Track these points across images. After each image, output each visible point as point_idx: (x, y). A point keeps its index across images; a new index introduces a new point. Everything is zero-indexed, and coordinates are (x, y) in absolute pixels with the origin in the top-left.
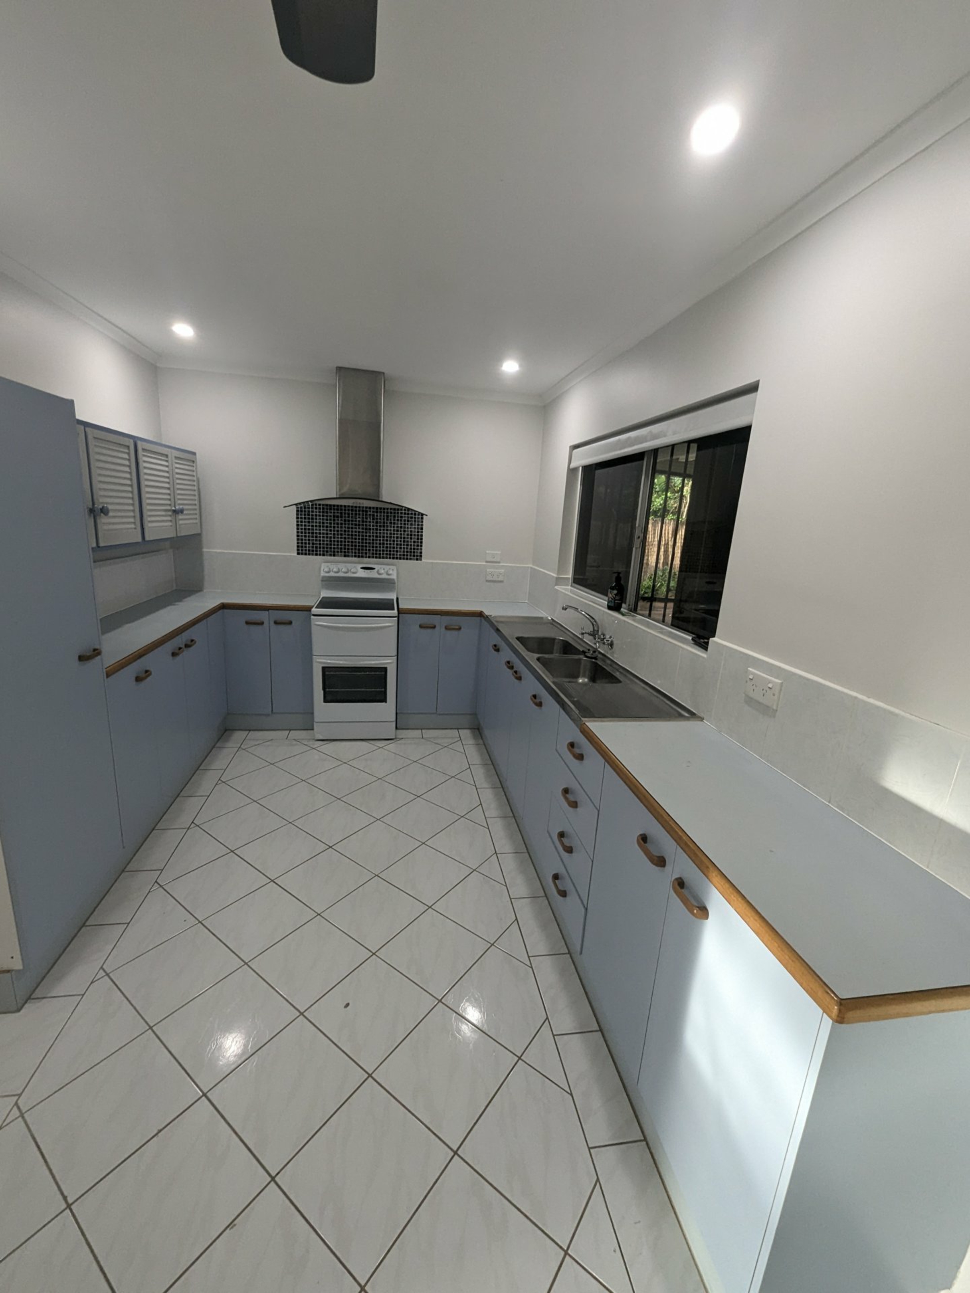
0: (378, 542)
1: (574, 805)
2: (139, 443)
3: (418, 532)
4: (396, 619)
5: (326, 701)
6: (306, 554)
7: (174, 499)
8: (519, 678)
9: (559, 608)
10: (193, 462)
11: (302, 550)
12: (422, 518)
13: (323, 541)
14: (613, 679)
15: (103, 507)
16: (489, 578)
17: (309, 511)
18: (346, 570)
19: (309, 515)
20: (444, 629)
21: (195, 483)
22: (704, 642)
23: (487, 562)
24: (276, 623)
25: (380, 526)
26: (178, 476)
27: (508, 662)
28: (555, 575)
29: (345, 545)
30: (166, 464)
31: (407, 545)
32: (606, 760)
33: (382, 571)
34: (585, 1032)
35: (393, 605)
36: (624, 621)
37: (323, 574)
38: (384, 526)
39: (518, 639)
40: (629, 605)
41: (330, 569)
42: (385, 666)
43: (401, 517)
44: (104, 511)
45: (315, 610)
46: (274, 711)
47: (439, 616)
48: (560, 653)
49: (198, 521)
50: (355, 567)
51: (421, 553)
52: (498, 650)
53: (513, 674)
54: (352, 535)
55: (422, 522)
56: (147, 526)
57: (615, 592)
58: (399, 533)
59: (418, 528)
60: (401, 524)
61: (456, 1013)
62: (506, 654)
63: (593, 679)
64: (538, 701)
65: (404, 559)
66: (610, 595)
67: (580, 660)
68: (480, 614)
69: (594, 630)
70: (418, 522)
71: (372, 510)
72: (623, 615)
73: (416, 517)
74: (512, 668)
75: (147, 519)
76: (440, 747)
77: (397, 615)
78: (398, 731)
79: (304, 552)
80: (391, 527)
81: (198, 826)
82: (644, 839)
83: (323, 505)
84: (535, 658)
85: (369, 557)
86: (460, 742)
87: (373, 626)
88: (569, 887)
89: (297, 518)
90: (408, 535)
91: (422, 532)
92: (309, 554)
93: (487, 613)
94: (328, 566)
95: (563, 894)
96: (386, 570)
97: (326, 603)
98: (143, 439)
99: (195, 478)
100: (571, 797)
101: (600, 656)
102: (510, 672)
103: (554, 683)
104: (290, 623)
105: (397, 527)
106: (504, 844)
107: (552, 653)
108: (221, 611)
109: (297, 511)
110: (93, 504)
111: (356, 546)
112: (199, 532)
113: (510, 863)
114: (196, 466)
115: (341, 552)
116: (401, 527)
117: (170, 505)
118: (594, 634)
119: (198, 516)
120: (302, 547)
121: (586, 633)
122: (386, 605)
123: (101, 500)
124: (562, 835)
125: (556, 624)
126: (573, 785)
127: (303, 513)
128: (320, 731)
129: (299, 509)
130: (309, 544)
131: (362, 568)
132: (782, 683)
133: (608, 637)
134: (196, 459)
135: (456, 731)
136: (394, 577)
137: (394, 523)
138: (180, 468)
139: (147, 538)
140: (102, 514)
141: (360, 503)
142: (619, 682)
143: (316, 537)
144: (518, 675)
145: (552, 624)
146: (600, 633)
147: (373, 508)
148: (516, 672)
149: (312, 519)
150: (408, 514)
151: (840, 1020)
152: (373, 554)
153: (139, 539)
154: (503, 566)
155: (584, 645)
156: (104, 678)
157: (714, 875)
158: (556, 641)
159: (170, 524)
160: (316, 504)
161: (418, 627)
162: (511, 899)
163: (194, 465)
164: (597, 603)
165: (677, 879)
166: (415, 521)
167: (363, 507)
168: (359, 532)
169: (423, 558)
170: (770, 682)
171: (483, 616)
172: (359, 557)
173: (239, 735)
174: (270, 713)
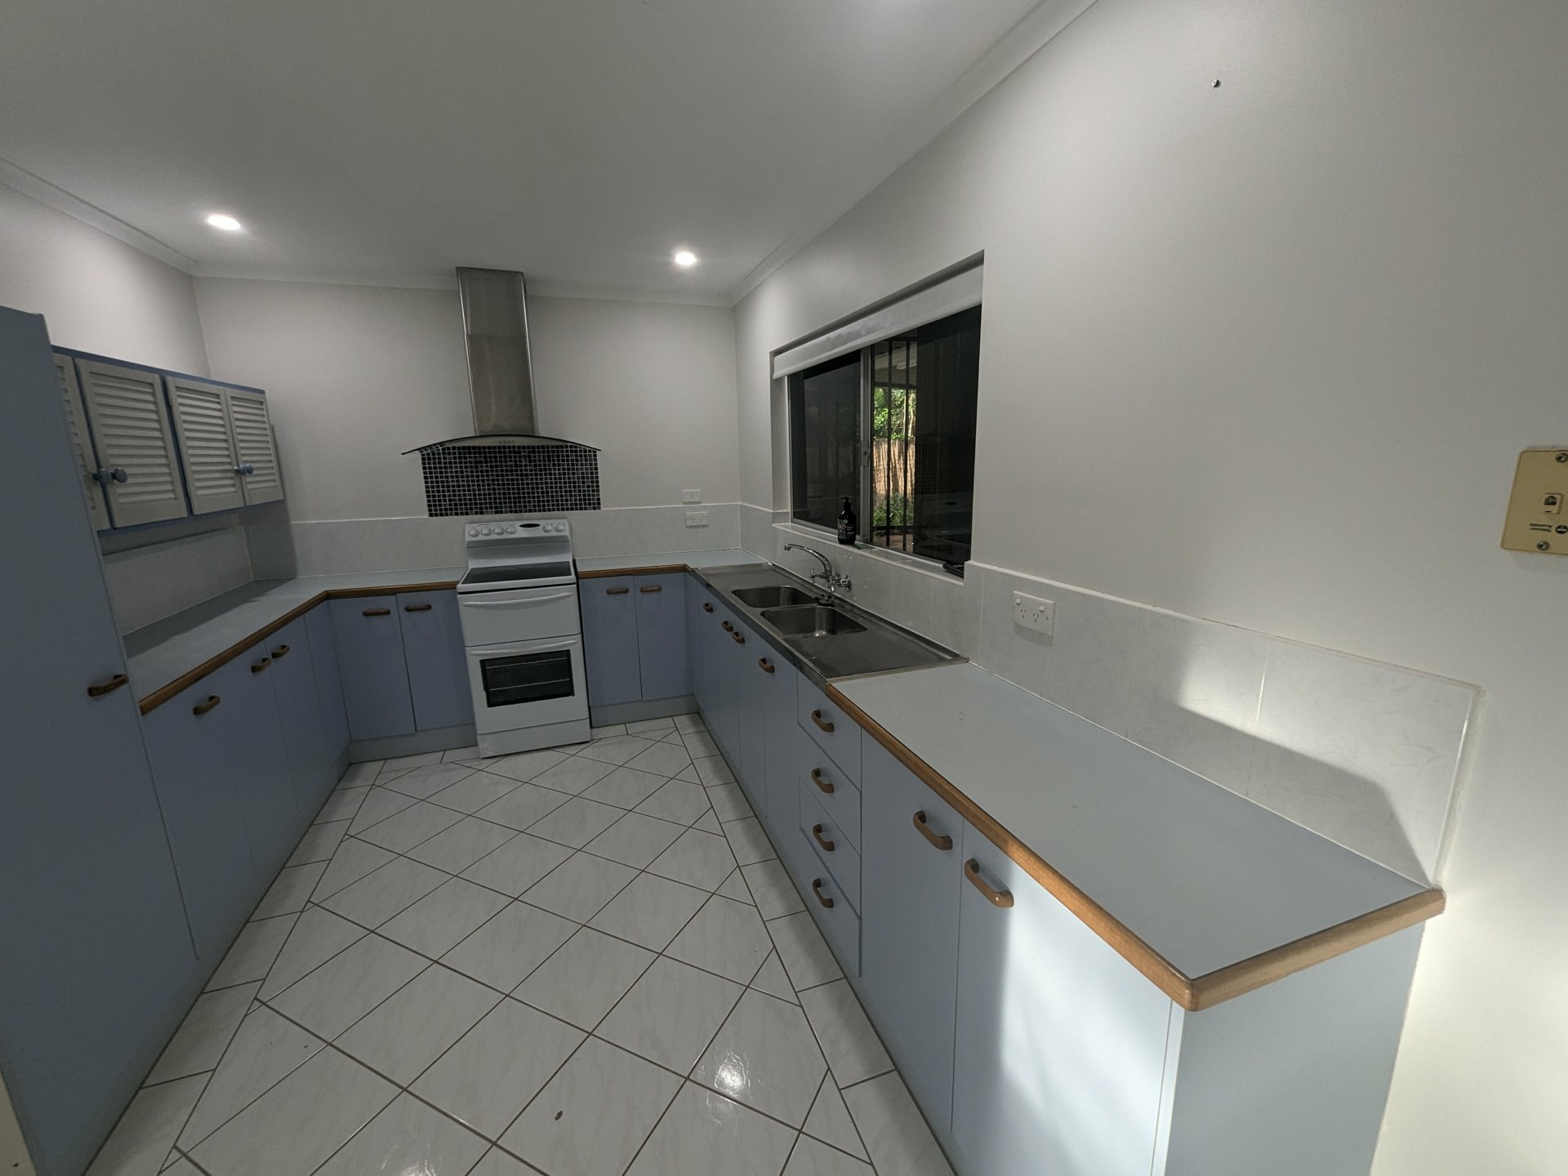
0: (540, 490)
1: (829, 789)
2: (169, 379)
3: (592, 473)
4: (575, 585)
5: (490, 704)
6: (441, 515)
7: (236, 456)
8: (742, 641)
9: (781, 549)
10: (262, 403)
11: (436, 510)
12: (595, 456)
13: (465, 495)
14: (855, 627)
15: (116, 471)
16: (690, 523)
17: (439, 458)
18: (501, 531)
19: (440, 463)
20: (639, 592)
21: (268, 432)
22: (959, 568)
23: (684, 503)
24: (408, 610)
25: (540, 470)
26: (238, 423)
27: (726, 623)
28: (771, 511)
29: (495, 498)
30: (218, 407)
31: (580, 491)
32: (862, 727)
33: (550, 528)
34: (878, 1076)
35: (570, 569)
36: (862, 555)
37: (468, 538)
38: (545, 470)
39: (734, 592)
40: (864, 536)
41: (477, 531)
42: (566, 649)
43: (568, 456)
44: (118, 477)
45: (461, 587)
46: (418, 729)
47: (632, 576)
48: (788, 604)
49: (277, 483)
50: (512, 525)
51: (599, 499)
52: (711, 610)
53: (733, 637)
54: (503, 485)
55: (596, 460)
56: (196, 494)
57: (846, 521)
58: (567, 476)
59: (591, 469)
60: (568, 465)
61: (710, 1089)
62: (723, 613)
63: (832, 631)
64: (768, 665)
65: (577, 509)
66: (840, 526)
67: (813, 609)
68: (684, 569)
69: (826, 571)
70: (591, 460)
71: (527, 450)
72: (859, 548)
73: (587, 455)
74: (730, 629)
75: (193, 485)
76: (653, 742)
77: (575, 581)
78: (595, 731)
79: (439, 512)
80: (555, 469)
81: (317, 905)
82: (921, 817)
83: (459, 448)
84: (759, 614)
85: (530, 511)
86: (677, 732)
87: (546, 598)
88: (835, 894)
89: (424, 468)
90: (578, 478)
91: (597, 473)
92: (447, 515)
93: (691, 565)
94: (474, 528)
95: (829, 904)
96: (554, 526)
97: (475, 576)
98: (173, 372)
99: (267, 426)
100: (824, 780)
101: (837, 601)
102: (729, 634)
103: (785, 640)
104: (429, 607)
105: (564, 469)
106: (749, 854)
107: (778, 605)
108: (325, 602)
109: (423, 459)
110: (99, 466)
111: (510, 498)
112: (281, 498)
113: (758, 876)
114: (267, 409)
115: (491, 508)
116: (569, 469)
117: (230, 463)
118: (826, 576)
119: (276, 477)
120: (435, 505)
121: (816, 576)
122: (561, 569)
123: (113, 461)
124: (818, 829)
125: (778, 570)
126: (826, 764)
127: (432, 461)
128: (486, 746)
129: (426, 456)
130: (445, 501)
131: (521, 526)
132: (1055, 603)
133: (843, 576)
134: (265, 399)
135: (671, 719)
136: (567, 533)
137: (559, 465)
138: (239, 411)
139: (197, 511)
140: (115, 481)
141: (509, 442)
142: (865, 629)
143: (454, 491)
144: (740, 637)
145: (775, 571)
146: (833, 574)
147: (529, 447)
148: (737, 634)
149: (446, 468)
150: (576, 451)
151: (1194, 1006)
152: (534, 506)
153: (185, 514)
154: (706, 506)
155: (815, 590)
156: (137, 714)
157: (1014, 849)
158: (783, 590)
159: (233, 489)
160: (449, 449)
161: (605, 593)
162: (764, 922)
163: (264, 407)
164: (826, 538)
165: (968, 862)
166: (586, 460)
167: (514, 447)
168: (513, 480)
169: (601, 506)
170: (1041, 604)
171: (688, 571)
172: (516, 512)
173: (370, 769)
174: (414, 732)
